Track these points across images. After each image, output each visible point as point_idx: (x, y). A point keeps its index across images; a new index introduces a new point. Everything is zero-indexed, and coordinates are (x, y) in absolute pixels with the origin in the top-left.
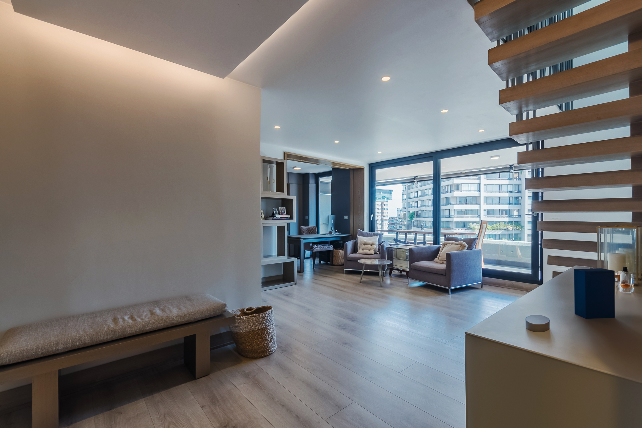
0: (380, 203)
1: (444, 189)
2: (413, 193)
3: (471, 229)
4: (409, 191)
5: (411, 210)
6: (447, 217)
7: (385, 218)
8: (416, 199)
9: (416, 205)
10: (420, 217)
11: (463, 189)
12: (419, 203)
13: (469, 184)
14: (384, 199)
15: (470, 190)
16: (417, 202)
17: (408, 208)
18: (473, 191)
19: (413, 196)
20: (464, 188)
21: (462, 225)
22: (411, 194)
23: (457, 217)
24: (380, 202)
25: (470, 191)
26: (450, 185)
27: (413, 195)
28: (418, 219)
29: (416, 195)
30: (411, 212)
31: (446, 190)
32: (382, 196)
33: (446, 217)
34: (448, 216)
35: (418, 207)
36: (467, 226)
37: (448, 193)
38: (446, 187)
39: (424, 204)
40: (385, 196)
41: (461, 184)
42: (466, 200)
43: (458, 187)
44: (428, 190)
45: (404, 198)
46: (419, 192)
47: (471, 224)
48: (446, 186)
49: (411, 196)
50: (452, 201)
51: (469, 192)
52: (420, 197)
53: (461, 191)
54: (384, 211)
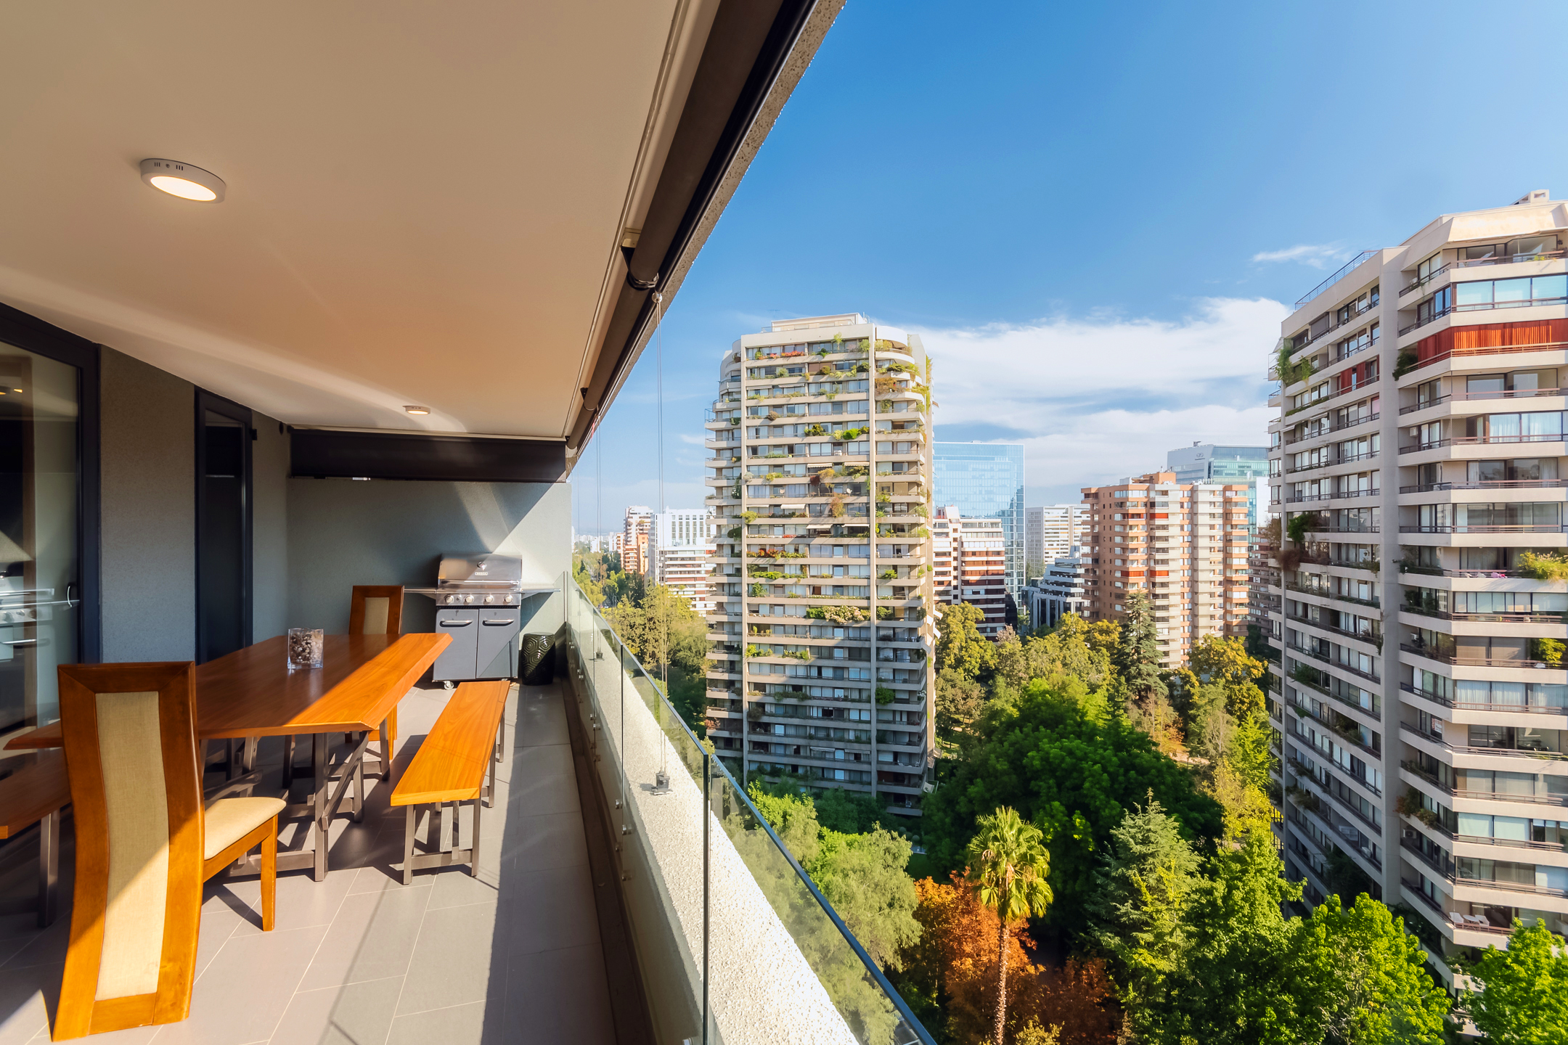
0: (1221, 487)
1: (1414, 437)
2: (1306, 455)
3: (1530, 573)
4: (1292, 448)
5: (1298, 509)
6: (1428, 529)
7: (1236, 532)
8: (1315, 474)
9: (1315, 492)
10: (1326, 531)
11: (1493, 431)
12: (1326, 487)
13: (1520, 413)
14: (1246, 474)
15: (1523, 434)
16: (1317, 481)
17: (1288, 501)
18: (1540, 439)
19: (1306, 463)
20: (1496, 428)
21: (1492, 558)
22: (1298, 457)
23: (1470, 531)
24: (1220, 483)
25: (1525, 439)
26: (1439, 421)
27: (1305, 460)
28: (1320, 536)
29: (1315, 461)
30: (1297, 515)
31: (1425, 440)
32: (1240, 467)
33: (1424, 529)
34: (1431, 527)
35: (1322, 497)
36: (1517, 562)
37: (1430, 447)
38: (1425, 430)
39: (1344, 488)
40: (1248, 467)
41: (1485, 417)
42: (1509, 472)
43: (1471, 427)
44: (1356, 442)
45: (1276, 471)
46: (1324, 452)
47: (1531, 556)
48: (1423, 427)
49: (1298, 464)
50: (1444, 475)
51: (1521, 442)
52: (1327, 465)
53: (1485, 442)
54: (1235, 510)
